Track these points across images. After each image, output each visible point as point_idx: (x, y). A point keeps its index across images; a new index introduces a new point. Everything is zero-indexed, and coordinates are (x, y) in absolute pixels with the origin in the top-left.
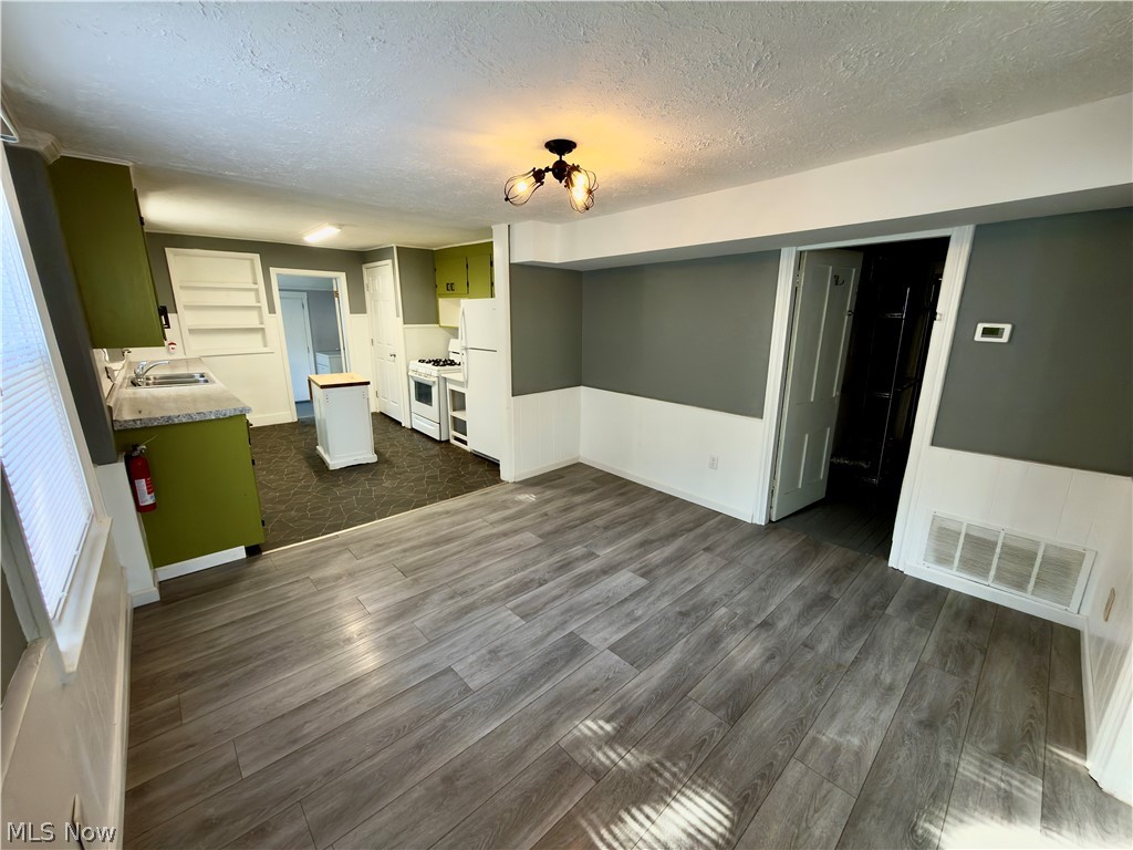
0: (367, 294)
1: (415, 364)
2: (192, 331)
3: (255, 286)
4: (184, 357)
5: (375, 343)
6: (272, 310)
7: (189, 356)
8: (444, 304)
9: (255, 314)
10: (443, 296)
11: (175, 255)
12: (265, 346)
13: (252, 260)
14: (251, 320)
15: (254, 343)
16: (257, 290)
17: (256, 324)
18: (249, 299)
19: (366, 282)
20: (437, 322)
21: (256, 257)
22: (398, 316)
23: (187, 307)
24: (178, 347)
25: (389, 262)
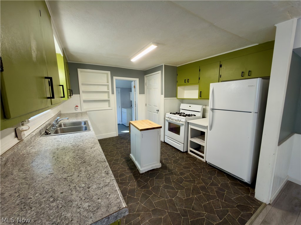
0: (145, 87)
1: (168, 115)
2: (85, 101)
3: (108, 84)
4: (81, 111)
5: (147, 105)
6: (113, 93)
7: (83, 111)
8: (179, 89)
9: (106, 94)
10: (180, 85)
11: (81, 72)
12: (109, 107)
13: (107, 74)
14: (105, 97)
15: (105, 106)
16: (108, 85)
17: (106, 98)
18: (105, 89)
19: (145, 82)
20: (176, 96)
21: (109, 72)
22: (162, 94)
23: (83, 92)
24: (79, 107)
25: (160, 72)
